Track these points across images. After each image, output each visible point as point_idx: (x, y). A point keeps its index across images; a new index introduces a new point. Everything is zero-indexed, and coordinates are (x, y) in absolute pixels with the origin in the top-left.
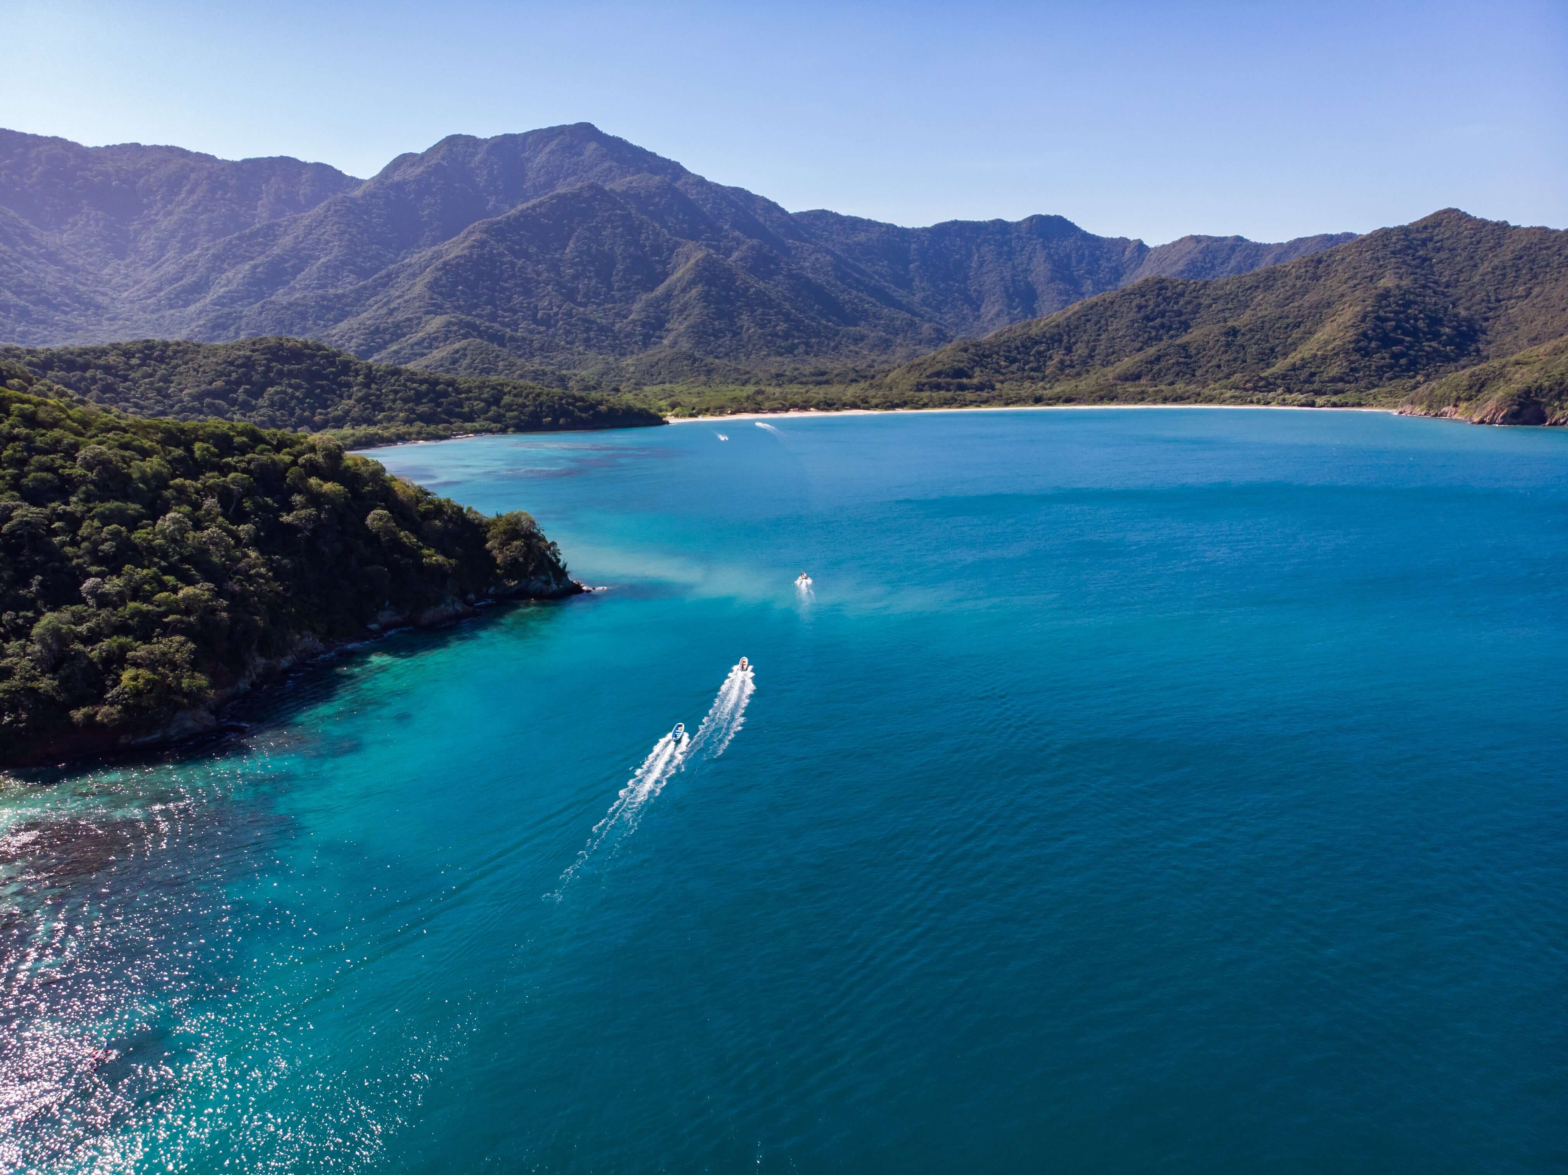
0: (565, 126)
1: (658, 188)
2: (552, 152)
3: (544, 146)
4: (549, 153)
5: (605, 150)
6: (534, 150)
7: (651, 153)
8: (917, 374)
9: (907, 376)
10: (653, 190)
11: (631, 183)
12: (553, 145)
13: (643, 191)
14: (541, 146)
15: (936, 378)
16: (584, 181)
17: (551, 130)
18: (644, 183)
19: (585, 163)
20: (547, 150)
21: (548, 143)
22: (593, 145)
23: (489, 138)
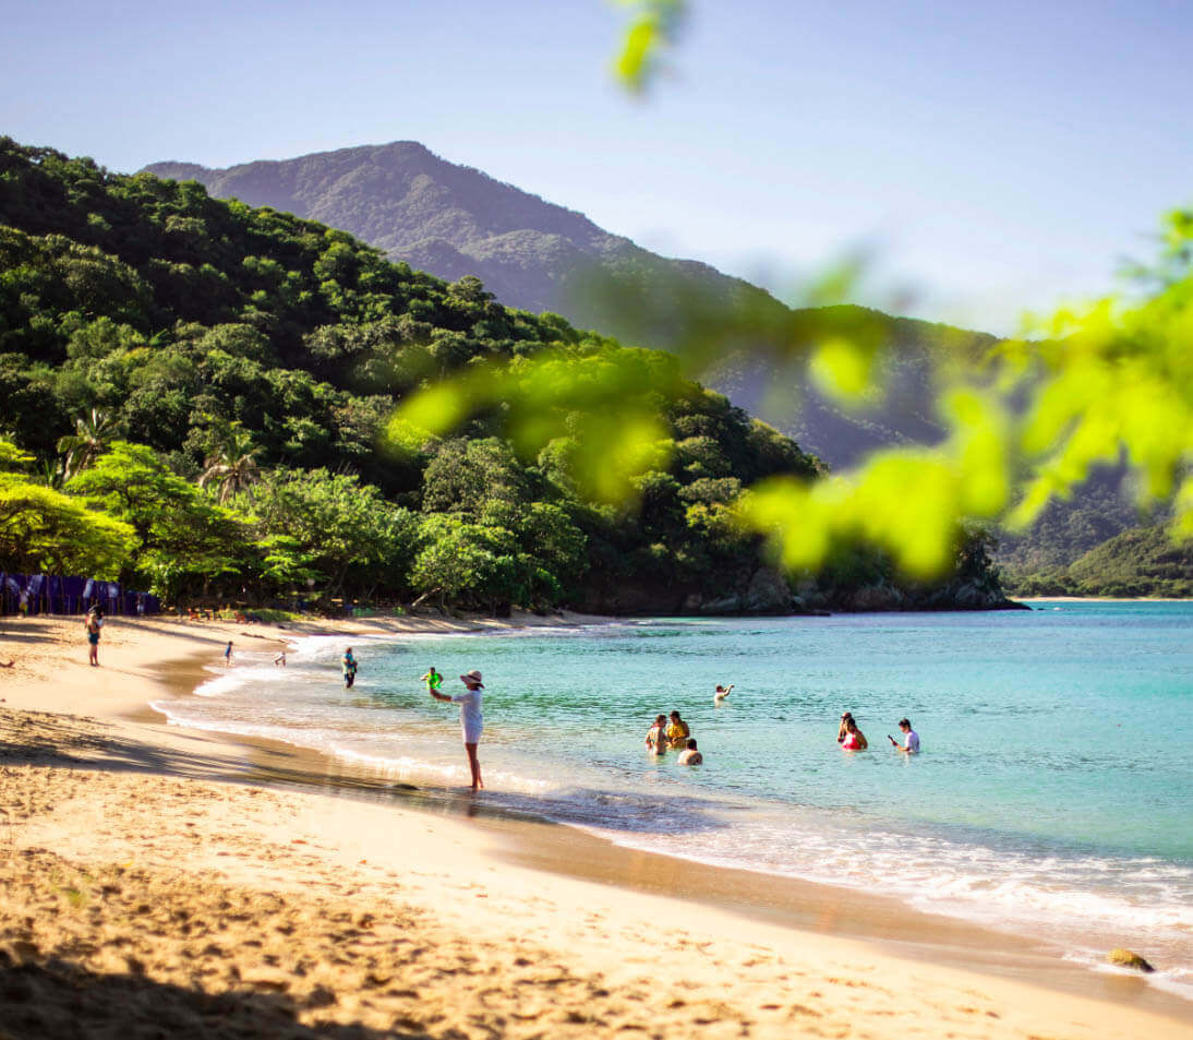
0: (370, 147)
1: (552, 255)
2: (346, 192)
3: (331, 183)
4: (341, 193)
5: (446, 190)
6: (311, 189)
7: (529, 196)
8: (1133, 557)
9: (1112, 562)
10: (544, 258)
11: (502, 245)
12: (347, 180)
13: (523, 261)
14: (324, 182)
15: (1173, 564)
16: (405, 244)
17: (344, 154)
18: (525, 245)
19: (408, 213)
20: (336, 188)
21: (336, 177)
22: (422, 181)
23: (226, 167)
